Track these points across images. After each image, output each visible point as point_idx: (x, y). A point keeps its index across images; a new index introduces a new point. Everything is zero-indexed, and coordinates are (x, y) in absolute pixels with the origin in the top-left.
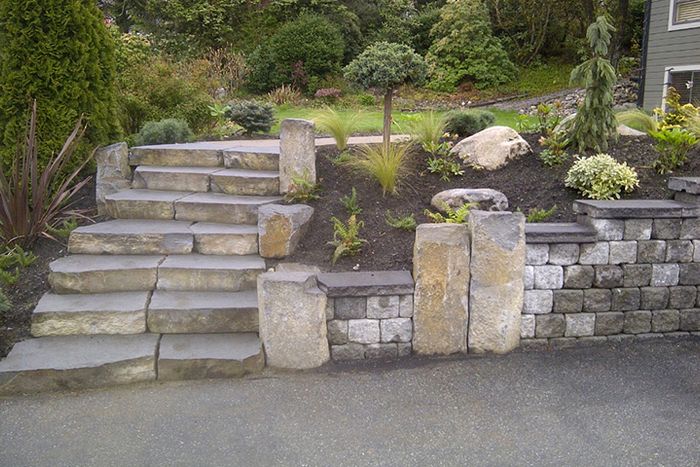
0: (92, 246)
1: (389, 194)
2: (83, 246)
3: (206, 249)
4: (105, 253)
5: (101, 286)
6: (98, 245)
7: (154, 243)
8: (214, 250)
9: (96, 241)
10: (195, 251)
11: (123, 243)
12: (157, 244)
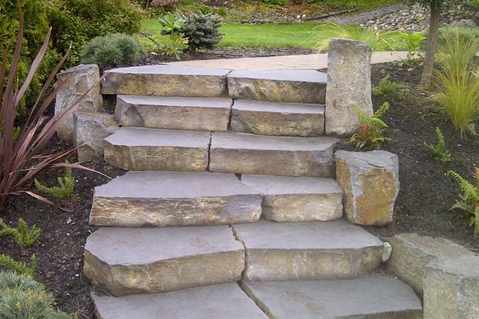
0: (128, 216)
1: (468, 133)
2: (114, 215)
3: (280, 215)
4: (147, 226)
5: (175, 281)
6: (136, 213)
7: (214, 209)
8: (290, 216)
9: (134, 209)
10: (266, 217)
11: (172, 210)
12: (218, 211)
